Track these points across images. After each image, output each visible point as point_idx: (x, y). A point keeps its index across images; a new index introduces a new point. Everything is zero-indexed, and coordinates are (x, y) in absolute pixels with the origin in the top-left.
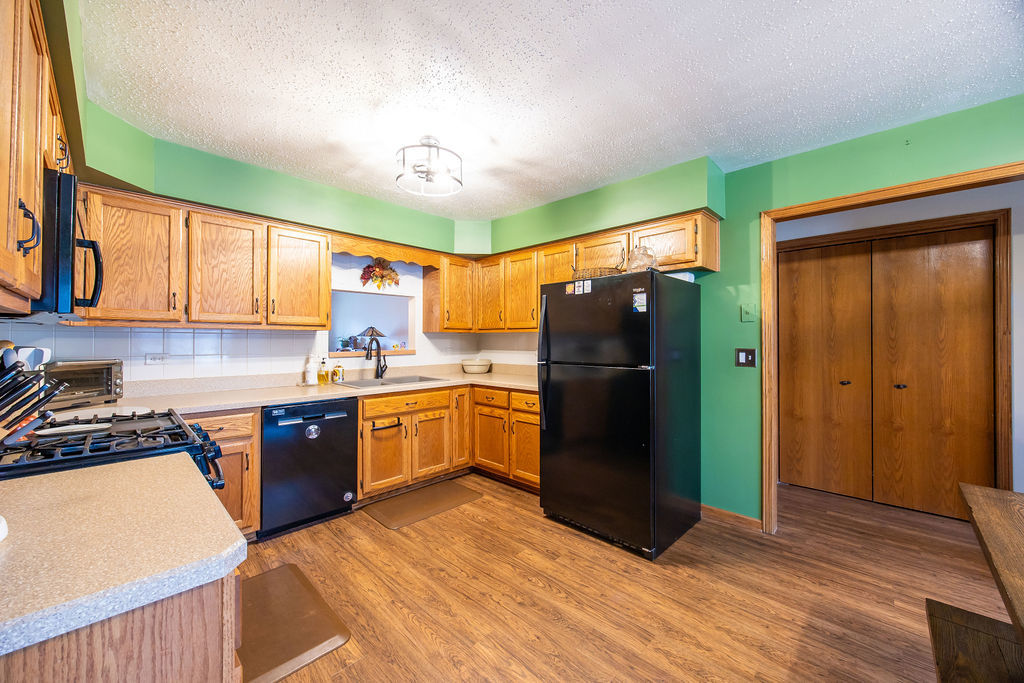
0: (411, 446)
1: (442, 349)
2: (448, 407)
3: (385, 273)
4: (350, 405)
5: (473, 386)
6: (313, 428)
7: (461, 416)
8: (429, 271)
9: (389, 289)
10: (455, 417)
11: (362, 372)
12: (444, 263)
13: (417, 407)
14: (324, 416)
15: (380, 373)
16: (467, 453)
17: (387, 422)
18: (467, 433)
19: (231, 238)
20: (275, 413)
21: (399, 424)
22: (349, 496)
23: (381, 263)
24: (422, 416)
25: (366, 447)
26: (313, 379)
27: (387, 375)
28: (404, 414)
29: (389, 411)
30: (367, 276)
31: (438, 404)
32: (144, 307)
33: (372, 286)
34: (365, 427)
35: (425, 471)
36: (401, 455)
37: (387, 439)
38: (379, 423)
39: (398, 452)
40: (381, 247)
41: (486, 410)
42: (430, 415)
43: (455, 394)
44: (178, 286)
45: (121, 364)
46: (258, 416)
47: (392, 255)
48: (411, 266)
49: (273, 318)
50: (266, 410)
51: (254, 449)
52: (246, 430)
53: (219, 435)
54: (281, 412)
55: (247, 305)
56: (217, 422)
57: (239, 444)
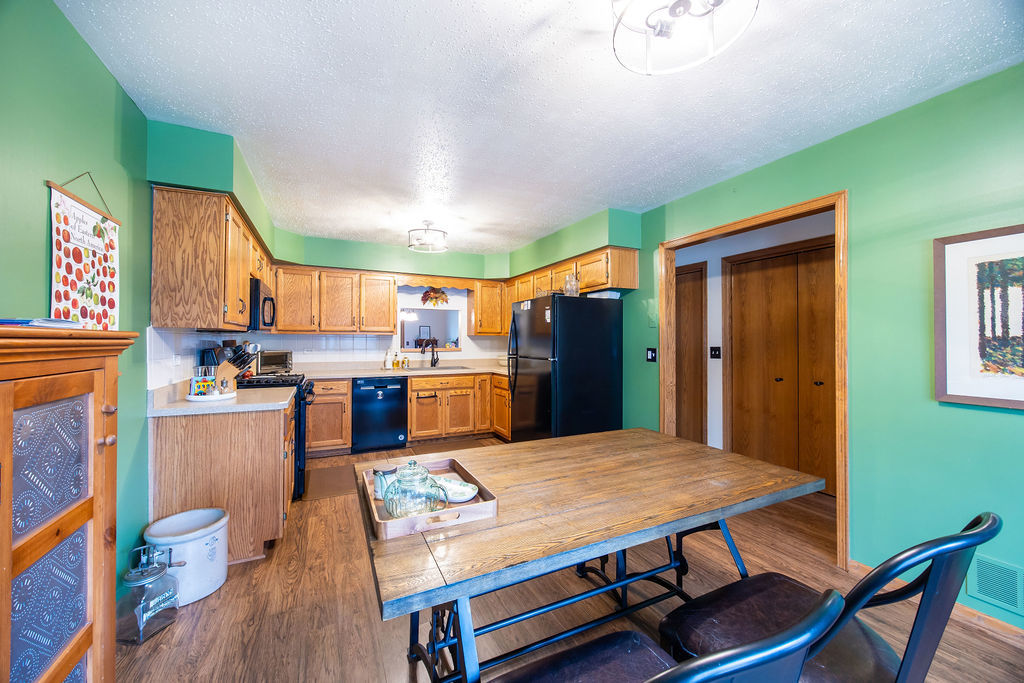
0: (444, 411)
1: (484, 348)
2: (473, 388)
3: (437, 295)
4: (403, 381)
5: (493, 374)
6: (380, 393)
7: (483, 396)
8: (470, 292)
9: (441, 306)
10: (478, 395)
11: (423, 361)
12: (478, 285)
13: (449, 386)
14: (386, 387)
15: (434, 363)
16: (488, 422)
17: (427, 394)
18: (488, 408)
19: (342, 283)
20: (358, 382)
21: (435, 396)
22: (401, 437)
23: (433, 290)
24: (452, 392)
25: (413, 408)
26: (389, 365)
27: (440, 364)
28: (439, 389)
29: (428, 387)
30: (425, 299)
31: (464, 385)
32: (301, 324)
33: (430, 305)
34: (411, 395)
35: (454, 430)
36: (437, 416)
37: (427, 405)
38: (421, 394)
39: (435, 414)
40: (430, 279)
41: (499, 391)
42: (459, 392)
43: (478, 379)
44: (315, 313)
45: (291, 353)
46: (350, 384)
47: (438, 284)
48: (456, 291)
49: (363, 328)
50: (354, 380)
51: (348, 402)
52: (344, 391)
53: (331, 392)
54: (362, 382)
55: (349, 321)
56: (329, 385)
57: (340, 398)
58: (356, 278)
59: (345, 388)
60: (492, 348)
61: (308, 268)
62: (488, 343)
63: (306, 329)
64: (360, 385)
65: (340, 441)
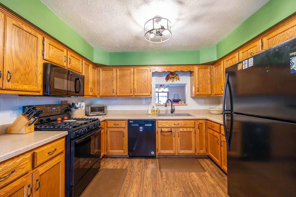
0: (177, 141)
1: (199, 103)
2: (194, 128)
3: (173, 76)
4: (153, 122)
5: (207, 120)
6: (141, 128)
7: (201, 133)
8: (191, 73)
9: (176, 82)
10: (198, 132)
11: (167, 111)
12: (196, 68)
13: (179, 126)
14: (144, 125)
15: (172, 111)
16: (204, 149)
17: (166, 130)
18: (204, 140)
19: (125, 73)
20: (131, 122)
21: (171, 131)
22: (153, 153)
23: (172, 73)
24: (181, 129)
25: (158, 137)
26: (150, 112)
27: (175, 112)
28: (173, 128)
29: (167, 126)
30: (167, 79)
31: (188, 126)
32: (109, 93)
33: (170, 82)
34: (158, 130)
35: (182, 152)
36: (172, 143)
37: (167, 136)
38: (163, 129)
39: (171, 141)
40: (168, 67)
41: (212, 132)
42: (185, 130)
43: (197, 123)
44: (115, 88)
45: (106, 107)
46: (127, 122)
47: (173, 69)
48: (183, 73)
49: (136, 94)
50: (129, 120)
51: (126, 131)
52: (124, 126)
53: (118, 126)
54: (132, 122)
55: (129, 90)
56: (117, 122)
57: (122, 129)
58: (132, 69)
59: (125, 125)
60: (205, 104)
61: (112, 67)
62: (202, 101)
63: (111, 95)
64: (132, 123)
65: (122, 151)
